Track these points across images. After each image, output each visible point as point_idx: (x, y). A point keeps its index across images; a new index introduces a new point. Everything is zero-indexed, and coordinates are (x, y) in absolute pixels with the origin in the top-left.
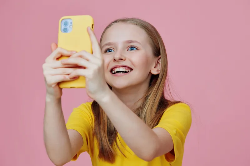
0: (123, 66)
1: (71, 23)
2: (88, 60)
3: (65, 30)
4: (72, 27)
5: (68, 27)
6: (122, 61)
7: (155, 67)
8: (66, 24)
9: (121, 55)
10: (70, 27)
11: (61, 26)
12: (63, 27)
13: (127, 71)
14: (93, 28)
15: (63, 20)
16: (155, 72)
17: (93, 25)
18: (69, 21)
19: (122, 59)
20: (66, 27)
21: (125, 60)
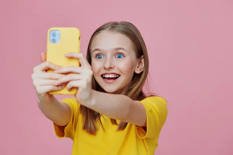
0: (112, 74)
1: (59, 34)
2: (78, 73)
3: (54, 41)
4: (60, 38)
5: (56, 38)
6: (111, 69)
7: (138, 67)
8: (54, 35)
9: (111, 64)
10: (58, 38)
11: (49, 37)
12: (52, 38)
13: (116, 77)
14: (80, 39)
15: (51, 31)
16: (138, 72)
17: (80, 37)
18: (57, 33)
19: (111, 68)
20: (54, 38)
21: (113, 68)
